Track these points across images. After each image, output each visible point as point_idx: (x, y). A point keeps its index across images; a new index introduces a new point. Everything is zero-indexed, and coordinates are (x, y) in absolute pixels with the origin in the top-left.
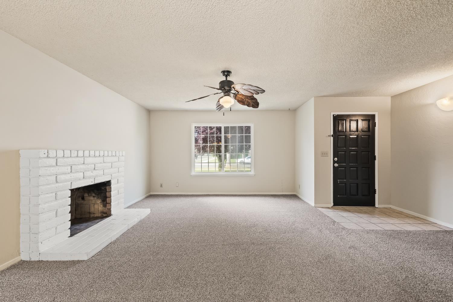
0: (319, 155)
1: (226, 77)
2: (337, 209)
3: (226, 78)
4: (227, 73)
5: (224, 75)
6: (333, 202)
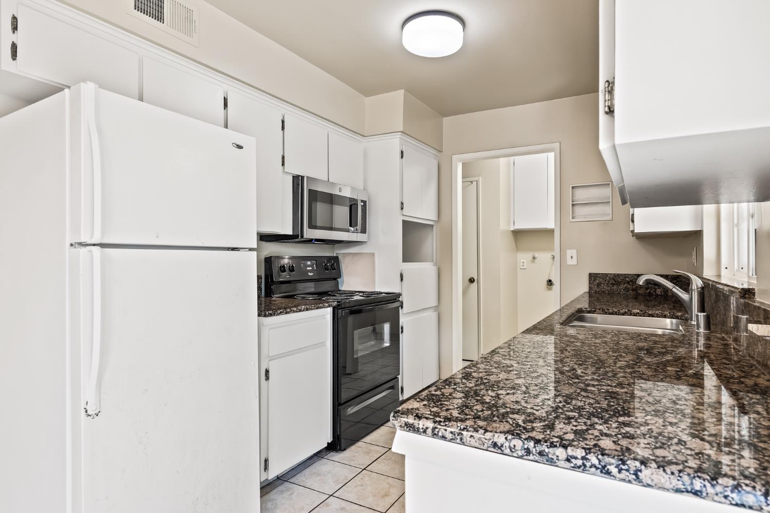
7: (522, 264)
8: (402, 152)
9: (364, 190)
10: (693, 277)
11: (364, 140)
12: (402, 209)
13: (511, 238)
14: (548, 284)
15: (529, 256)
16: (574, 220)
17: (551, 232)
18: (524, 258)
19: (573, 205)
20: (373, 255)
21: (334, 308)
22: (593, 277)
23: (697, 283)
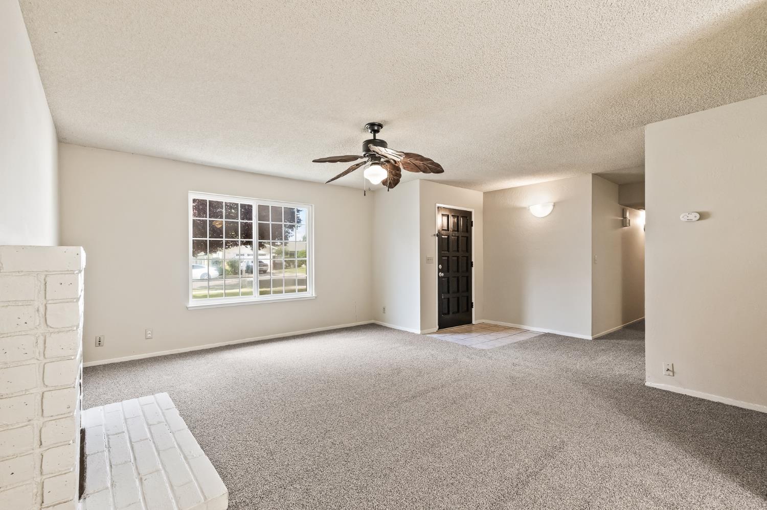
1: (375, 132)
2: (445, 333)
3: (375, 136)
4: (375, 127)
6: (439, 325)
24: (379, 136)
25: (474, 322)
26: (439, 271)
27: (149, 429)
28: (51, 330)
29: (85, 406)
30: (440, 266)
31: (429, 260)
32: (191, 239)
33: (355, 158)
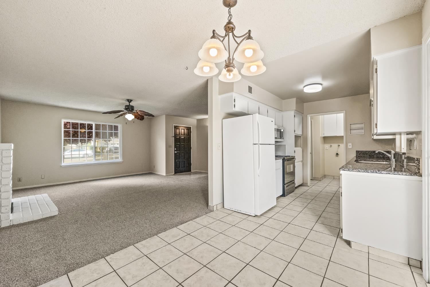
0: (168, 147)
1: (129, 102)
2: (178, 175)
3: (129, 104)
4: (130, 101)
5: (128, 102)
6: (175, 172)
7: (326, 148)
8: (295, 116)
9: (282, 126)
10: (392, 151)
11: (282, 112)
12: (295, 132)
13: (323, 139)
14: (336, 155)
15: (329, 145)
16: (351, 134)
17: (343, 137)
18: (327, 146)
19: (350, 130)
20: (285, 145)
21: (283, 159)
22: (357, 152)
23: (393, 152)
24: (132, 104)
25: (192, 171)
26: (175, 151)
27: (37, 202)
28: (4, 164)
29: (13, 198)
30: (175, 149)
31: (170, 146)
32: (63, 138)
33: (122, 111)
